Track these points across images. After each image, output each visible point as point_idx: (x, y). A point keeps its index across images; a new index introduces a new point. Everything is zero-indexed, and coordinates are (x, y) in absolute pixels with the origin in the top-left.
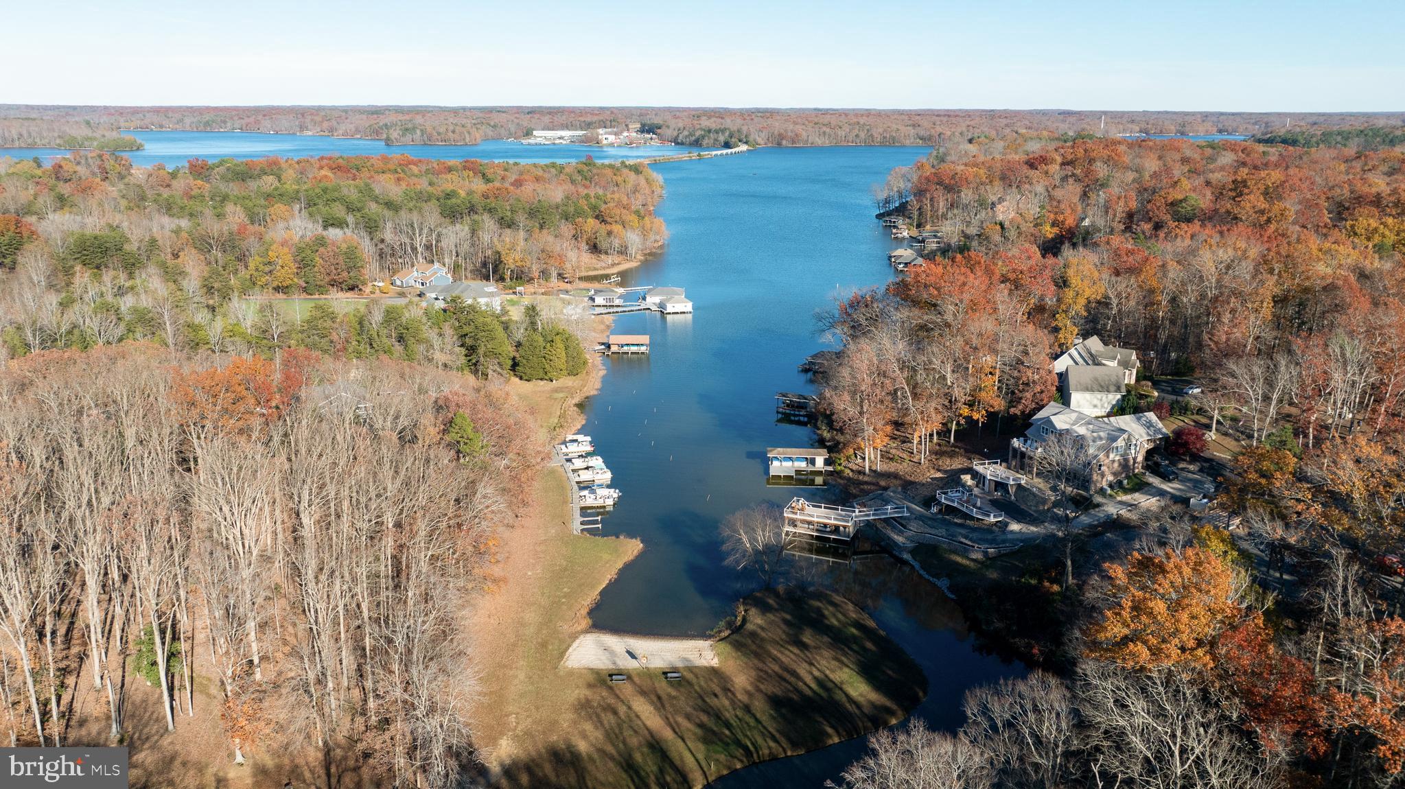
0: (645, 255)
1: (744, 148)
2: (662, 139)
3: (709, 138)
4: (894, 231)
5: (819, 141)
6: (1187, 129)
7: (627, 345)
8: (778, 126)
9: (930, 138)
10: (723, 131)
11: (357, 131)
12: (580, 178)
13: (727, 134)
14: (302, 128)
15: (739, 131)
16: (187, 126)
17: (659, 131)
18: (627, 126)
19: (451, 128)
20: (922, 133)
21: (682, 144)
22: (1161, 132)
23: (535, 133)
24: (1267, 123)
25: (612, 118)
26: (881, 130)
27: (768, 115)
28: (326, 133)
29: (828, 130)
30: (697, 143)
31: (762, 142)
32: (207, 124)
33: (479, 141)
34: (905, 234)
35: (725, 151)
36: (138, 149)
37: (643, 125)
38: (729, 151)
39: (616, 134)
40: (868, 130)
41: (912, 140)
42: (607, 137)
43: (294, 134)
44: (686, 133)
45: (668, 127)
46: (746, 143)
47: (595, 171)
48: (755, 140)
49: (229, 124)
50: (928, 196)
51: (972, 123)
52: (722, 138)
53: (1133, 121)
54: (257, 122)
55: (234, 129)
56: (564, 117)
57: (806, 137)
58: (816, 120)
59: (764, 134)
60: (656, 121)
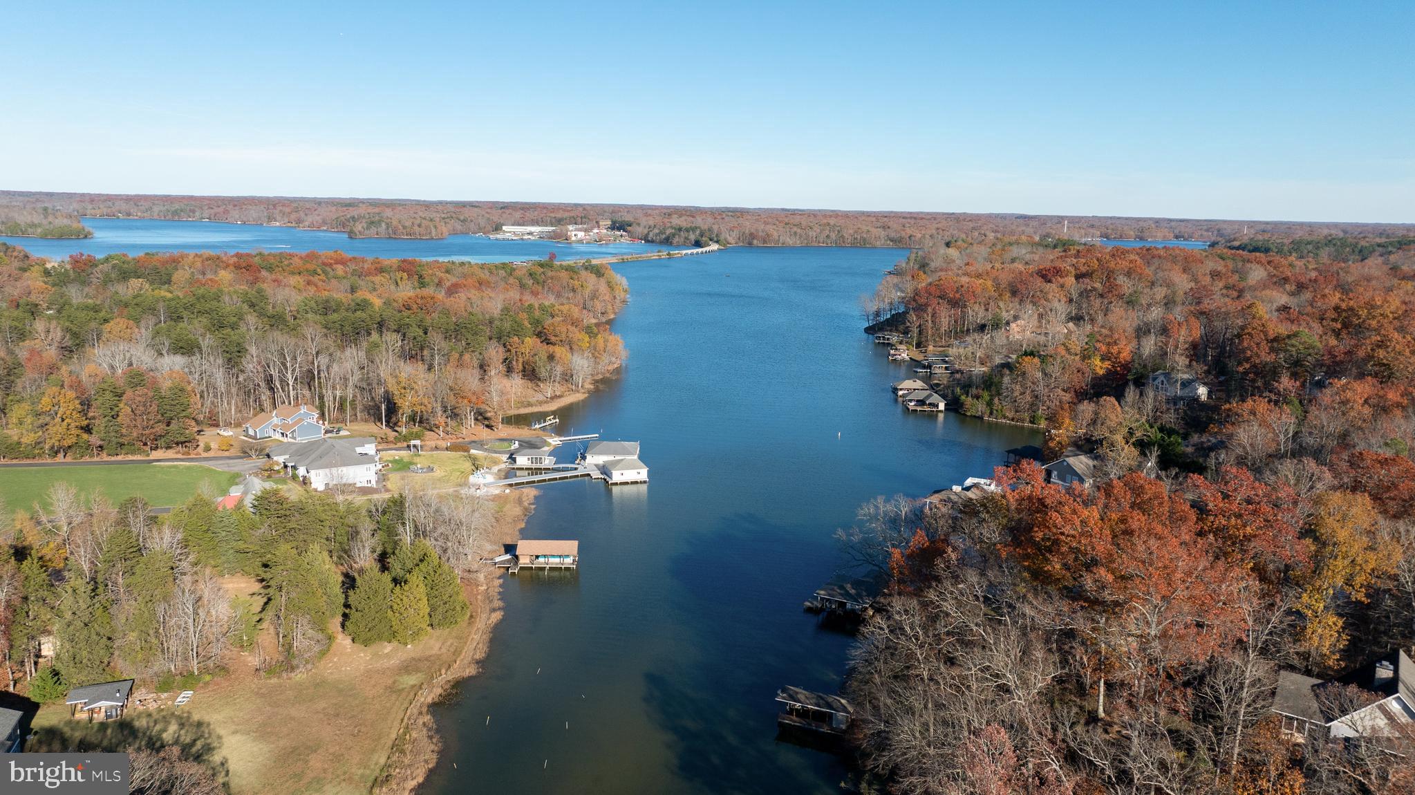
0: (597, 381)
1: (715, 247)
2: (632, 236)
3: (679, 236)
5: (790, 241)
6: (1146, 234)
7: (545, 556)
8: (748, 225)
9: (900, 240)
10: (694, 229)
11: (324, 223)
13: (698, 232)
15: (709, 230)
16: (156, 214)
17: (629, 228)
18: (597, 222)
19: (418, 222)
20: (893, 235)
21: (652, 241)
22: (1121, 237)
23: (504, 228)
24: (1219, 231)
25: (583, 215)
26: (851, 231)
27: (739, 214)
28: (293, 225)
29: (799, 231)
30: (667, 241)
31: (733, 242)
32: (175, 213)
33: (445, 235)
34: (904, 355)
35: (695, 251)
36: (86, 237)
37: (614, 223)
38: (700, 250)
39: (586, 231)
40: (839, 231)
41: (883, 241)
42: (576, 233)
44: (656, 231)
45: (639, 224)
46: (717, 242)
48: (725, 239)
49: (197, 214)
51: (939, 225)
52: (692, 237)
53: (1092, 226)
54: (226, 212)
55: (202, 218)
56: (536, 213)
57: (777, 238)
58: (786, 220)
59: (735, 234)
60: (628, 218)
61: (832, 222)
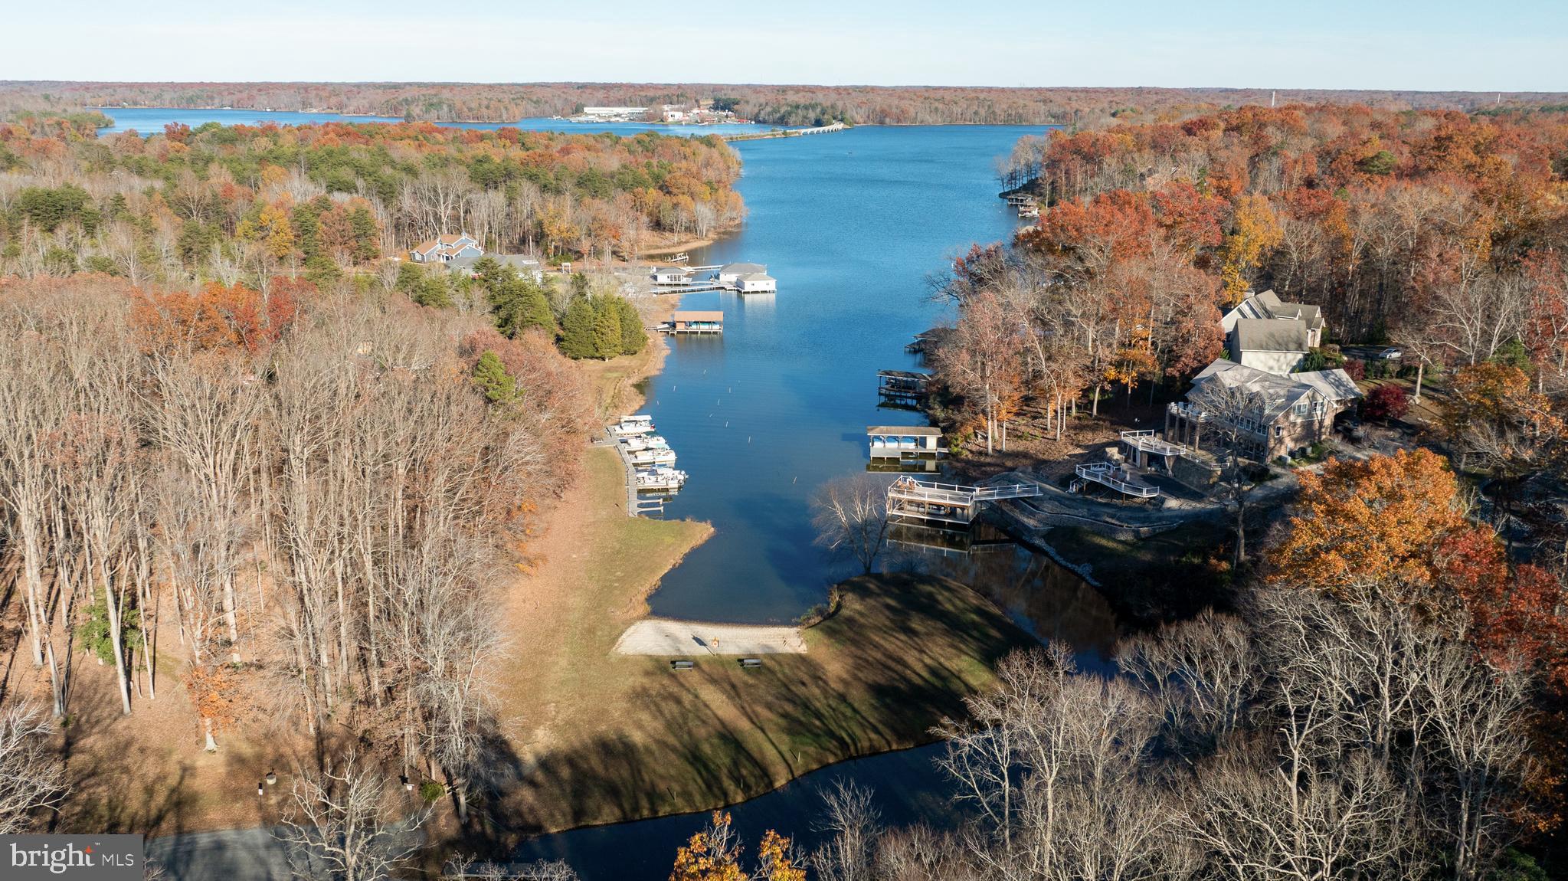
0: (719, 233)
1: (839, 126)
2: (740, 117)
3: (797, 115)
4: (1022, 209)
5: (930, 119)
7: (696, 323)
8: (879, 102)
9: (1064, 116)
10: (813, 107)
11: (372, 107)
12: (640, 149)
13: (818, 110)
14: (305, 104)
15: (832, 107)
16: (167, 103)
17: (736, 107)
18: (697, 101)
19: (485, 102)
20: (1055, 110)
21: (764, 122)
23: (586, 109)
25: (680, 95)
26: (1004, 106)
28: (334, 111)
29: (941, 106)
30: (782, 121)
31: (861, 120)
32: (191, 100)
33: (518, 118)
34: (1035, 212)
35: (815, 130)
36: (107, 126)
37: (717, 101)
38: (821, 129)
39: (684, 111)
40: (989, 107)
41: (1043, 118)
42: (673, 114)
43: (295, 112)
44: (769, 109)
45: (747, 102)
46: (842, 120)
47: (658, 142)
48: (852, 118)
49: (217, 101)
50: (1063, 166)
51: (1115, 99)
52: (812, 115)
54: (251, 97)
55: (222, 106)
56: (621, 93)
57: (914, 115)
58: (927, 95)
59: (863, 111)
60: (733, 95)
61: (982, 96)
